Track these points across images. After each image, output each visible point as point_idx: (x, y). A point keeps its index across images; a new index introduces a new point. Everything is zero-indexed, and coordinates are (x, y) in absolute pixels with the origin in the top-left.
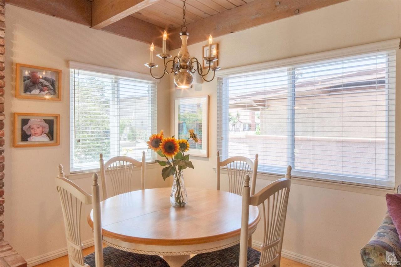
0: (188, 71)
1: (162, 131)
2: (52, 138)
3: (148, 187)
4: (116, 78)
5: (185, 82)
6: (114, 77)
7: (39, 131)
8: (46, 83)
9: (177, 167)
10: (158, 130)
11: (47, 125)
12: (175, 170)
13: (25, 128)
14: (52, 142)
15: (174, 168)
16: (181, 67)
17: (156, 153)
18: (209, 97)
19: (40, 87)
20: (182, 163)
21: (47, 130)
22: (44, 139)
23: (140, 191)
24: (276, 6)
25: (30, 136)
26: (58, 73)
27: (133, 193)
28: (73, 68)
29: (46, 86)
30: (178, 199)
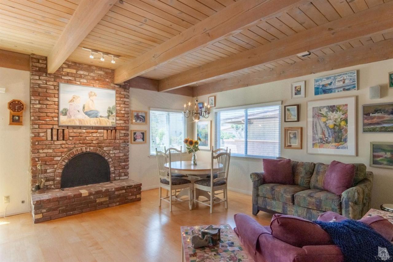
0: (198, 115)
1: (189, 137)
2: (144, 140)
3: (183, 161)
4: (168, 113)
5: (197, 119)
6: (167, 113)
7: (139, 137)
8: (142, 117)
9: (194, 150)
10: (187, 137)
11: (142, 135)
12: (193, 151)
13: (135, 136)
14: (144, 142)
15: (193, 150)
16: (196, 113)
17: (186, 145)
18: (211, 121)
19: (140, 119)
20: (196, 149)
21: (142, 137)
22: (141, 140)
23: (180, 162)
24: (239, 82)
25: (136, 139)
26: (146, 113)
27: (177, 162)
28: (151, 110)
29: (142, 119)
30: (194, 162)
